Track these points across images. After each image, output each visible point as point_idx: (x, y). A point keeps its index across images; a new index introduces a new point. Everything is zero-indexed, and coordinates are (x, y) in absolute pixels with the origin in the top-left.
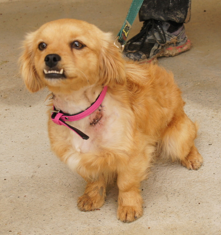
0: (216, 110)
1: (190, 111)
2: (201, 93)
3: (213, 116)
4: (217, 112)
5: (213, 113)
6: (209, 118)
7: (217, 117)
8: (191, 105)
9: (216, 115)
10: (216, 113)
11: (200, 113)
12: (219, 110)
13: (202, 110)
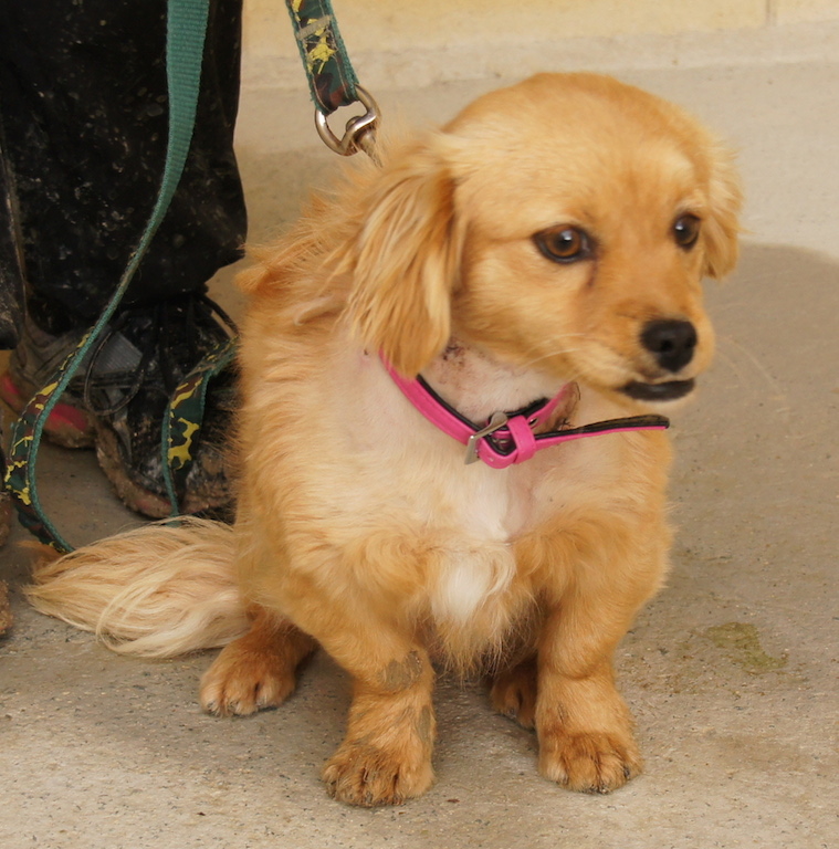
0: (219, 778)
1: (86, 783)
2: (146, 683)
3: (203, 808)
4: (225, 787)
5: (204, 791)
6: (184, 817)
7: (222, 814)
8: (89, 748)
9: (216, 802)
10: (219, 792)
11: (136, 791)
12: (231, 772)
13: (146, 778)
